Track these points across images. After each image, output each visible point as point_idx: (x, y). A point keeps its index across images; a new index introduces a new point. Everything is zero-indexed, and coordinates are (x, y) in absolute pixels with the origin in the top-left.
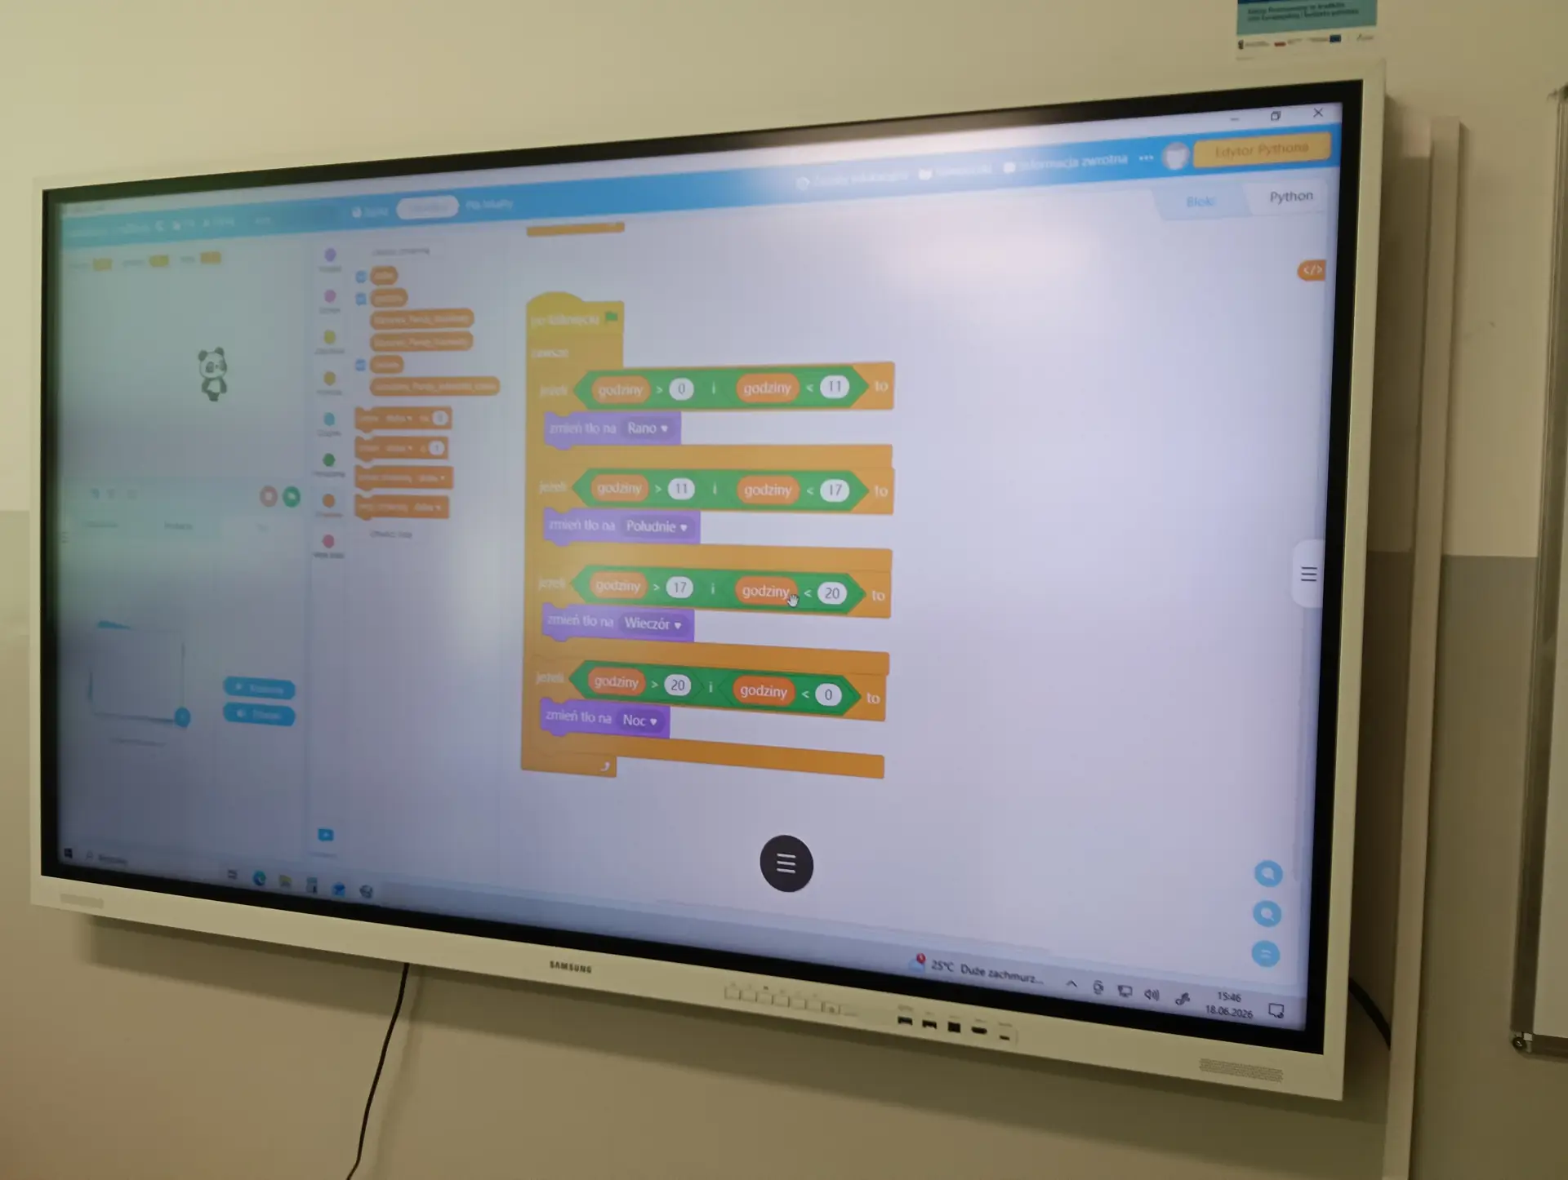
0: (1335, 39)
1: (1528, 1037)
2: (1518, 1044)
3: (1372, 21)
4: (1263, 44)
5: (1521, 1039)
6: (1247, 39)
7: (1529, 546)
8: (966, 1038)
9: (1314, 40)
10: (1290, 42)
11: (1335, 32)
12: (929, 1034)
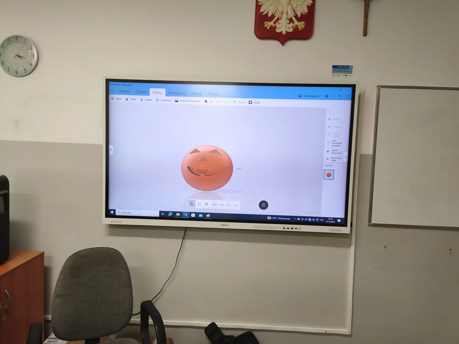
0: (346, 75)
1: (371, 224)
2: (369, 225)
3: (351, 73)
4: (336, 75)
5: (370, 224)
6: (333, 74)
7: (371, 152)
8: (294, 230)
9: (343, 75)
10: (340, 75)
12: (288, 230)
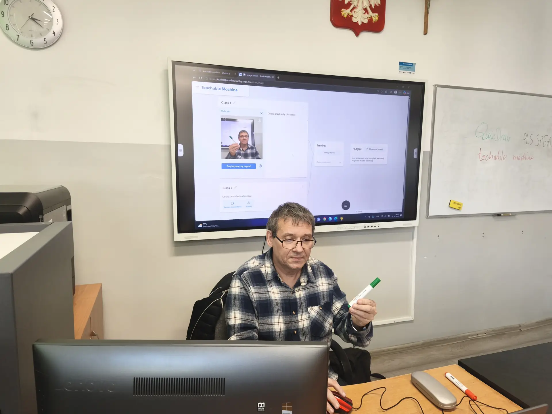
0: (410, 73)
1: (428, 216)
2: (427, 218)
3: (414, 71)
4: (402, 72)
6: (400, 71)
7: (428, 149)
8: (374, 228)
9: (408, 73)
10: (405, 72)
11: (410, 72)
12: (368, 228)
